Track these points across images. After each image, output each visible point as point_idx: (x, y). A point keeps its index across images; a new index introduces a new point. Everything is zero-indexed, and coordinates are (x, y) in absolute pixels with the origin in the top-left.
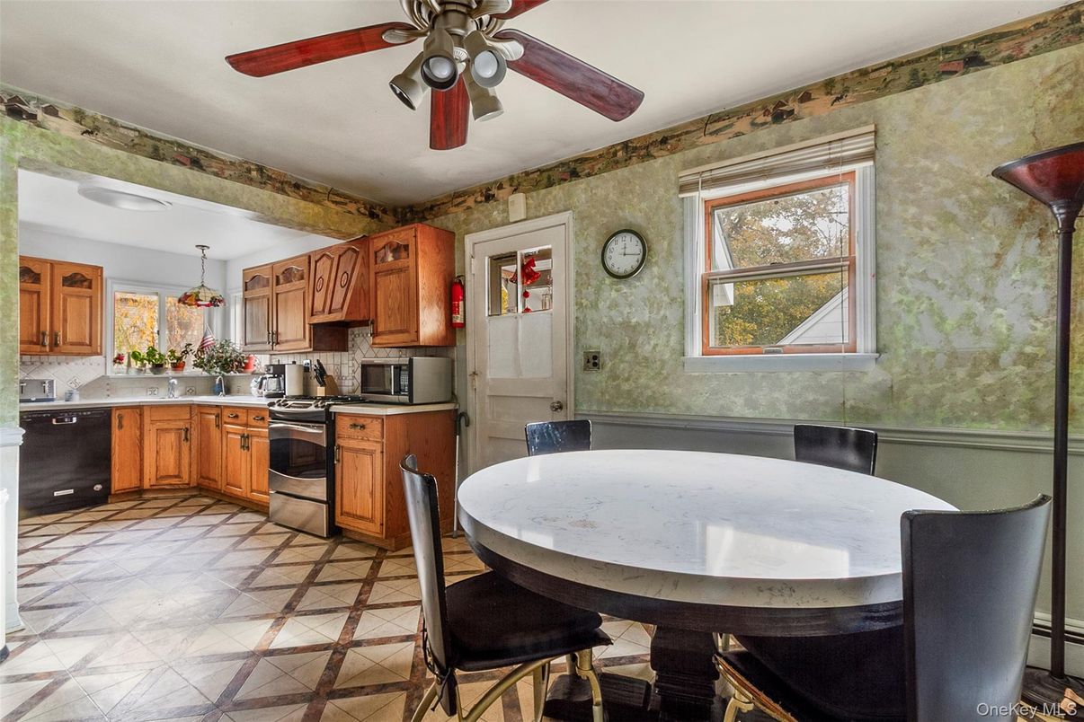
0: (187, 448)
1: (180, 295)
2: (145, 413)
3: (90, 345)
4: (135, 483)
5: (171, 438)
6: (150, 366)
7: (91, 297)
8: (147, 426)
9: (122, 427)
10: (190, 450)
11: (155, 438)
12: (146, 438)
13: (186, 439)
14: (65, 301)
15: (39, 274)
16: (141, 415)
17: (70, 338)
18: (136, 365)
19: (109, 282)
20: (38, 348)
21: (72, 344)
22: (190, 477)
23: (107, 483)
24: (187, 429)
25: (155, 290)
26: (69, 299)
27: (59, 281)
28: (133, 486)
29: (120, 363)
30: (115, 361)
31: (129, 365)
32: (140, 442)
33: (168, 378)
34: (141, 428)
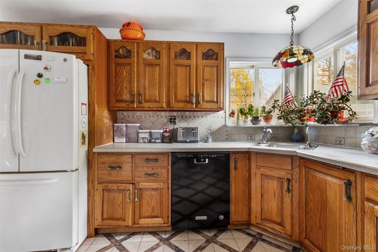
0: (289, 200)
1: (275, 54)
2: (252, 158)
3: (217, 102)
4: (245, 218)
5: (273, 185)
6: (251, 118)
7: (217, 67)
8: (253, 170)
9: (236, 169)
10: (292, 201)
11: (260, 181)
12: (253, 179)
13: (289, 190)
14: (203, 70)
15: (190, 53)
16: (249, 159)
17: (207, 98)
18: (242, 118)
19: (227, 60)
20: (189, 106)
21: (207, 102)
22: (292, 229)
23: (227, 214)
24: (288, 179)
25: (252, 63)
26: (205, 69)
27: (200, 56)
28: (244, 220)
29: (233, 116)
30: (230, 115)
31: (238, 118)
32: (249, 183)
33: (262, 128)
34: (249, 171)
